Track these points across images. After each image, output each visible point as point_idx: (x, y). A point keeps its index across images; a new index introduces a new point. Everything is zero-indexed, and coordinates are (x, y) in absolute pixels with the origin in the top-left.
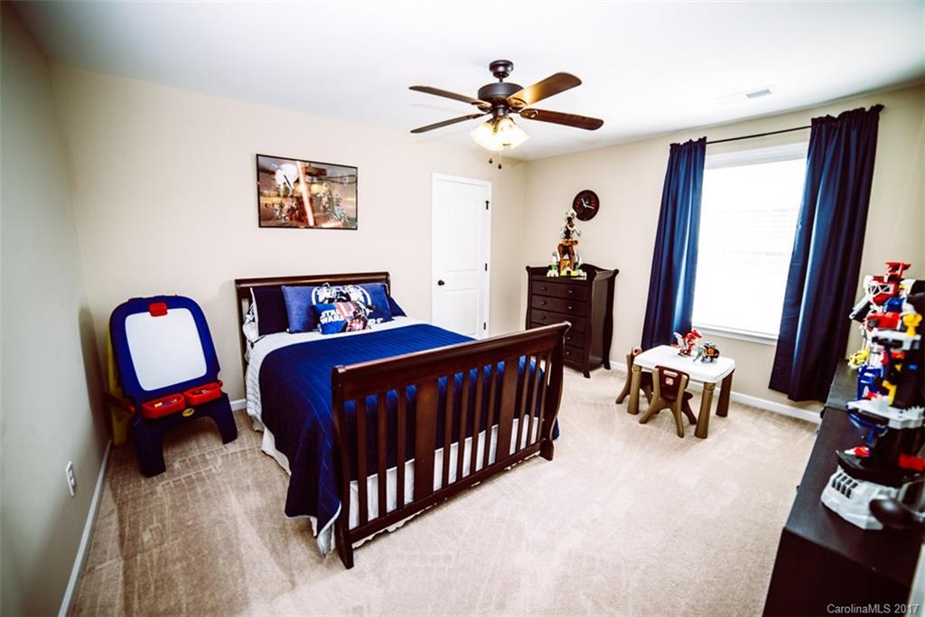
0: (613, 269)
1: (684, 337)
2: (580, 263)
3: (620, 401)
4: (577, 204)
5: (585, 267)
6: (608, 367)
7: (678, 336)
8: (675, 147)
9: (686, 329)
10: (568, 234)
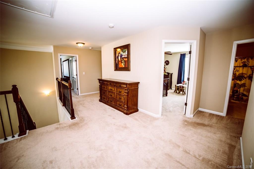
0: (172, 73)
1: (183, 82)
2: (167, 72)
3: (174, 92)
4: (165, 62)
5: (167, 73)
6: (171, 89)
7: (182, 82)
8: (181, 54)
9: (183, 81)
10: (164, 67)
